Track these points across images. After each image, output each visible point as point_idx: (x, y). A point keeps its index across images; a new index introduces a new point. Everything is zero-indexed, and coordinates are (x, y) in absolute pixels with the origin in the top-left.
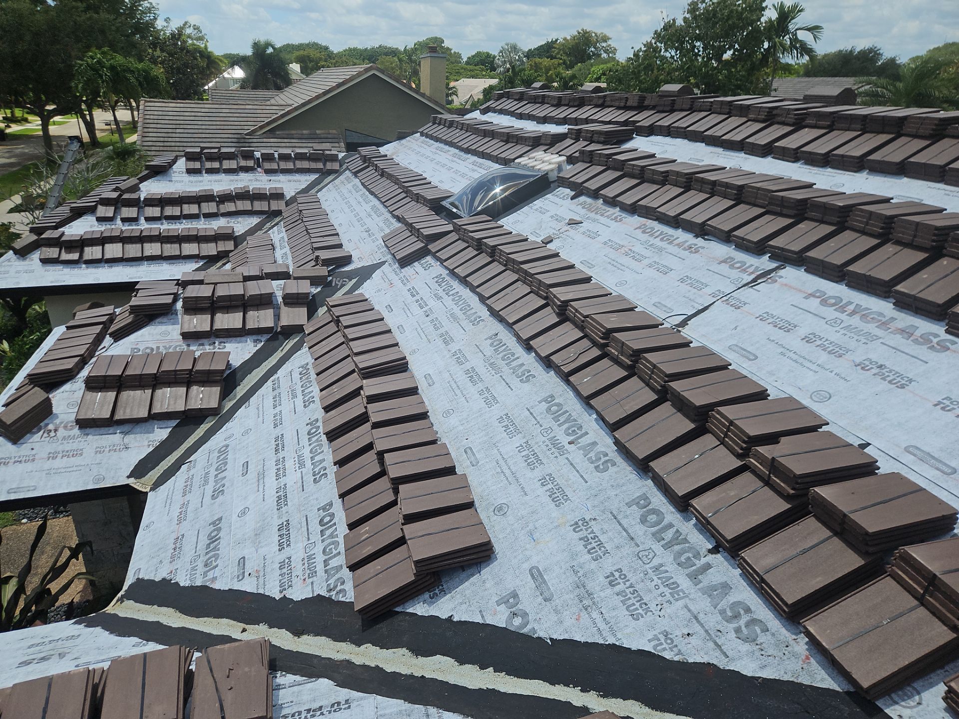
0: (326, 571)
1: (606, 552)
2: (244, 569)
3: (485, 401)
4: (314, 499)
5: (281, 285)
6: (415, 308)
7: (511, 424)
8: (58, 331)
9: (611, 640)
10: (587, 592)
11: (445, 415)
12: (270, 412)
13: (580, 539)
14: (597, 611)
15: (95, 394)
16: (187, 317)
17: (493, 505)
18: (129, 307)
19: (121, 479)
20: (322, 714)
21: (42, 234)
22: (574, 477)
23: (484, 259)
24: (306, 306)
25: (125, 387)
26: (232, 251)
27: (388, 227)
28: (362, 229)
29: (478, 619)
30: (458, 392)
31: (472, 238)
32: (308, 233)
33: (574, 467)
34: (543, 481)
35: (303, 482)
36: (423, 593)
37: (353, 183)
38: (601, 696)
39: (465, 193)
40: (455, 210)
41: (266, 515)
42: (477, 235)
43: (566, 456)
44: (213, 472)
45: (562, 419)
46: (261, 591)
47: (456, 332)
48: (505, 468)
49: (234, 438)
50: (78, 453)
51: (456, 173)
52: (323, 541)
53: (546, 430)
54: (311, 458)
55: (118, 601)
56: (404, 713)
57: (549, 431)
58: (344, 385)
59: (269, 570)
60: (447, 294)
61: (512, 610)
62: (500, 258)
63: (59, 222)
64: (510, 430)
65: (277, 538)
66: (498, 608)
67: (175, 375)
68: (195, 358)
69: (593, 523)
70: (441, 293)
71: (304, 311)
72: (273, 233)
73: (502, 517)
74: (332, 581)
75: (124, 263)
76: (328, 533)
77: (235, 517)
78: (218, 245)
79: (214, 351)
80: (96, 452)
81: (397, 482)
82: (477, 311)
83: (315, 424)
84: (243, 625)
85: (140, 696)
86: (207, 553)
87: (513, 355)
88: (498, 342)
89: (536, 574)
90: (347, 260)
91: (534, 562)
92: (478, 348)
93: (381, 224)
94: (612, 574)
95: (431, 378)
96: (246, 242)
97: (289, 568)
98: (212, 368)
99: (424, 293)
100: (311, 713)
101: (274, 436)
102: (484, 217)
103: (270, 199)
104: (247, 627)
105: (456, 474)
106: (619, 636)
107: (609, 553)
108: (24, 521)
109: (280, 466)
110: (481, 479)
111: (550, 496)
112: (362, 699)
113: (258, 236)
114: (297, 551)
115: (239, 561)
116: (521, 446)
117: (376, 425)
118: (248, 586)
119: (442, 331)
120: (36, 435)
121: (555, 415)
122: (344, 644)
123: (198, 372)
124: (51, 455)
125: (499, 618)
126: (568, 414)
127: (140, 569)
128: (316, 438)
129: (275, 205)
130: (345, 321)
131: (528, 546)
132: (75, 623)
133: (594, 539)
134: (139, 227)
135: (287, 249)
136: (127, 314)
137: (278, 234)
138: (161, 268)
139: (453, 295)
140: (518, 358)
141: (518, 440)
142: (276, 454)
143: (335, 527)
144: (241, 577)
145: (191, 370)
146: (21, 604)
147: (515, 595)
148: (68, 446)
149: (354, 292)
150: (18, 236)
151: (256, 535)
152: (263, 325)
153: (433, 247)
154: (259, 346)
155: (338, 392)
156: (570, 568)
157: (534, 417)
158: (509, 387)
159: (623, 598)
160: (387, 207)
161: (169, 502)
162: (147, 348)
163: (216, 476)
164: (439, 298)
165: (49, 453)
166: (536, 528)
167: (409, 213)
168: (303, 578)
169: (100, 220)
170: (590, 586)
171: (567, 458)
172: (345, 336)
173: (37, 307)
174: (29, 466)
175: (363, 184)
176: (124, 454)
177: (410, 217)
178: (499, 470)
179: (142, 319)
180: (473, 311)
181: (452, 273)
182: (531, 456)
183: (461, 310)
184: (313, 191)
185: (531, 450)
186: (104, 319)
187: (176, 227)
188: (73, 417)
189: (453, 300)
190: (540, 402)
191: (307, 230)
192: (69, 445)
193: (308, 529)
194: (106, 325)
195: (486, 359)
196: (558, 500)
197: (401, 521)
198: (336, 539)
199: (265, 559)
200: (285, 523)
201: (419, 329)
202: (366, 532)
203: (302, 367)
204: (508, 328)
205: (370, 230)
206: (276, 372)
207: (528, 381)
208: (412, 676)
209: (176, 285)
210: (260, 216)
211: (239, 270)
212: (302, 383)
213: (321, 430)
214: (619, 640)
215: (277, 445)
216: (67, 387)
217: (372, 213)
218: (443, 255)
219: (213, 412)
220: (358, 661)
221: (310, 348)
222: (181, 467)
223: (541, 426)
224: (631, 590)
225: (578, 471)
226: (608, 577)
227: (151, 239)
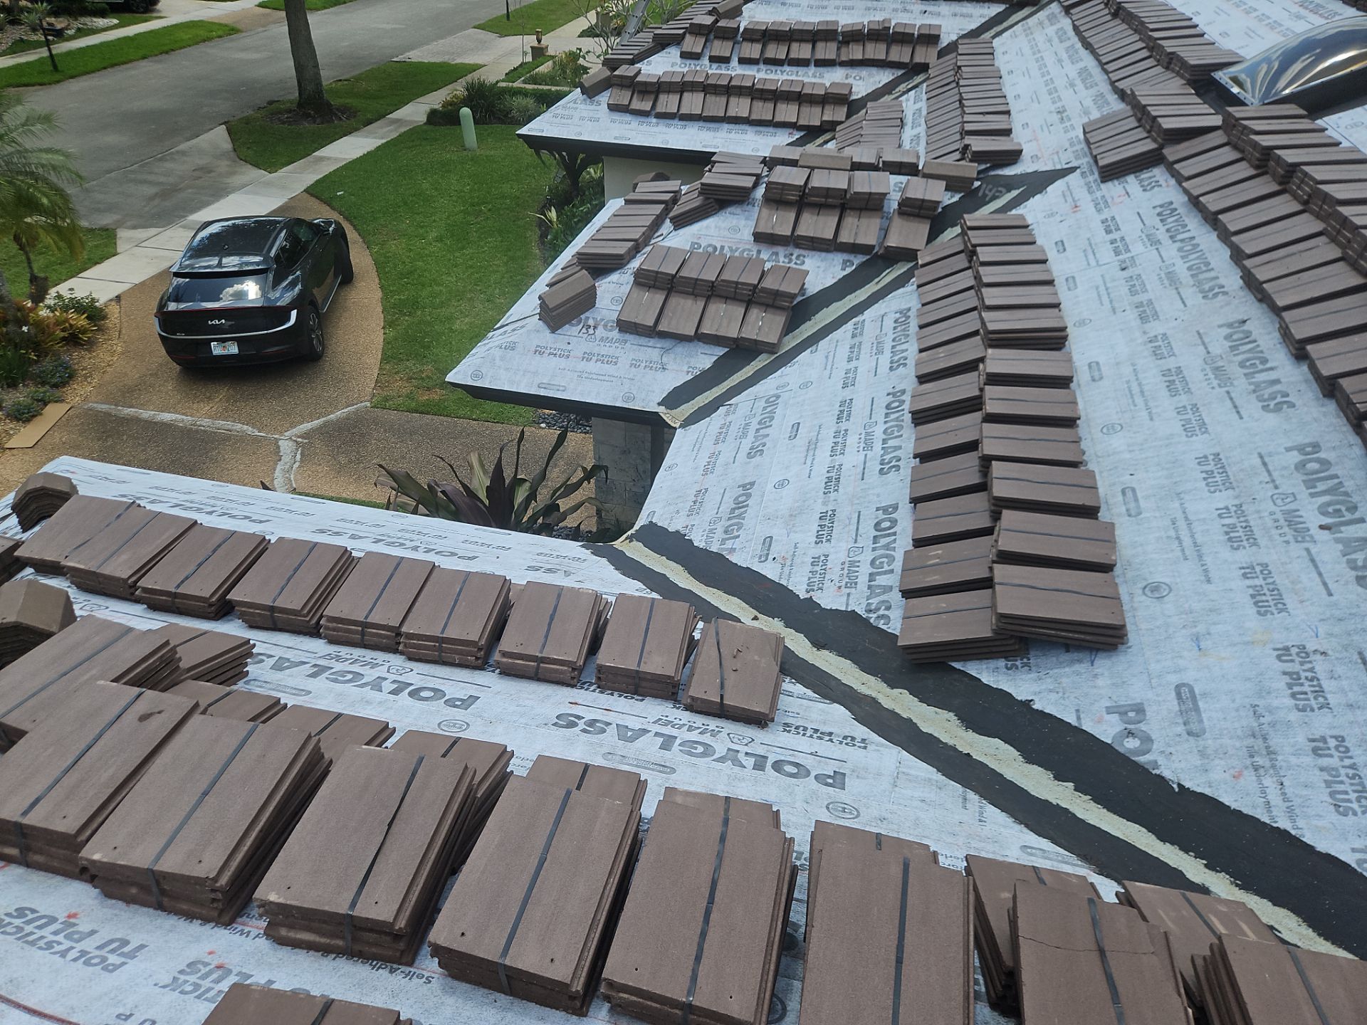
0: (870, 587)
1: (1326, 706)
2: (768, 550)
3: (1183, 425)
4: (874, 494)
5: (902, 183)
6: (1106, 254)
7: (1221, 471)
8: (614, 205)
9: (1283, 823)
10: (1267, 747)
11: (1105, 430)
12: (842, 365)
13: (1285, 673)
14: (1275, 779)
15: (642, 293)
16: (765, 212)
17: (1145, 579)
18: (700, 186)
19: (651, 404)
20: (831, 740)
21: (615, 69)
22: (1310, 580)
23: (1264, 185)
24: (929, 221)
25: (676, 292)
26: (842, 122)
27: (1099, 108)
28: (1053, 108)
29: (1071, 719)
30: (1139, 401)
31: (1255, 145)
32: (962, 106)
33: (1316, 567)
34: (1248, 571)
35: (864, 469)
36: (997, 658)
37: (1058, 26)
38: (1237, 885)
39: (1268, 60)
40: (1235, 90)
41: (808, 496)
42: (1266, 141)
43: (1306, 545)
44: (754, 425)
45: (1321, 487)
46: (784, 582)
47: (1167, 303)
48: (1185, 534)
49: (788, 388)
50: (613, 361)
51: (1261, 20)
52: (874, 549)
53: (1283, 496)
54: (884, 440)
55: (626, 539)
56: (934, 783)
57: (1289, 500)
58: (957, 350)
59: (799, 561)
60: (1171, 237)
61: (1129, 726)
62: (1299, 187)
63: (638, 54)
64: (1215, 480)
65: (815, 528)
66: (1108, 717)
67: (736, 288)
68: (763, 271)
69: (1318, 657)
70: (1162, 234)
71: (924, 228)
72: (908, 100)
73: (1155, 600)
74: (874, 601)
75: (701, 124)
76: (883, 541)
77: (770, 486)
78: (825, 111)
79: (788, 265)
80: (632, 365)
81: (1000, 505)
82: (1219, 275)
83: (899, 396)
84: (756, 613)
85: (641, 640)
86: (729, 519)
87: (1264, 361)
88: (1241, 335)
89: (1186, 696)
90: (1013, 156)
91: (1188, 677)
92: (1201, 338)
93: (1088, 102)
94: (1323, 739)
95: (1099, 370)
96: (864, 111)
97: (824, 567)
98: (781, 289)
99: (1130, 229)
100: (819, 735)
101: (840, 399)
102: (1292, 109)
103: (917, 43)
104: (760, 616)
105: (1097, 519)
106: (1301, 823)
107: (1330, 708)
108: (543, 425)
109: (839, 440)
110: (1137, 539)
111: (1253, 596)
112: (882, 745)
113: (883, 102)
114: (838, 550)
115: (765, 540)
116: (1227, 508)
117: (992, 418)
118: (770, 571)
119: (1143, 298)
120: (574, 328)
121: (1311, 477)
122: (873, 678)
123: (764, 290)
124: (586, 355)
125: (1106, 729)
126: (1336, 481)
127: (655, 512)
128: (897, 415)
129: (924, 55)
130: (984, 254)
131: (1185, 653)
132: (582, 546)
133: (1312, 680)
134: (729, 72)
135: (922, 130)
136: (696, 194)
137: (914, 103)
138: (744, 136)
139: (1182, 241)
140: (1272, 369)
141: (1224, 499)
142: (837, 423)
143: (894, 537)
144: (764, 558)
145: (755, 286)
146: (530, 512)
147: (1140, 709)
148: (604, 350)
149: (1010, 210)
150: (585, 70)
151: (791, 515)
152: (863, 240)
153: (1171, 153)
154: (849, 270)
155: (944, 359)
156: (1248, 706)
157: (1268, 471)
158: (1238, 412)
159: (1330, 778)
160: (1107, 72)
161: (697, 446)
162: (710, 245)
163: (758, 430)
164: (1155, 242)
165: (585, 353)
166: (1209, 634)
167: (1146, 87)
168: (838, 585)
169: (685, 55)
170: (1276, 741)
171: (1308, 550)
172: (977, 277)
173: (592, 170)
174: (563, 363)
175: (1076, 28)
176: (659, 375)
177: (1146, 95)
178: (1172, 533)
179: (711, 205)
180: (1212, 274)
181: (1195, 202)
182: (1239, 529)
183: (1189, 269)
184: (987, 35)
185: (1242, 519)
186: (667, 197)
187: (776, 77)
188: (615, 316)
189: (1180, 250)
190: (1288, 450)
191: (960, 101)
192: (606, 348)
193: (857, 529)
194: (669, 205)
195: (1209, 358)
196: (1266, 606)
197: (992, 557)
198: (892, 553)
199: (796, 547)
200: (830, 513)
201: (1102, 289)
202: (937, 556)
203: (901, 313)
204: (1271, 315)
205: (1065, 111)
206: (862, 313)
207: (1278, 408)
208: (954, 749)
209: (761, 163)
210: (893, 71)
211: (848, 152)
212: (895, 335)
213: (906, 406)
214: (1297, 828)
215: (842, 412)
216: (614, 277)
217: (1078, 82)
218: (1186, 168)
219: (771, 348)
220: (887, 703)
221: (919, 286)
222: (718, 408)
223: (1276, 487)
224: (1351, 772)
225: (1320, 574)
226: (1314, 740)
227: (741, 91)
